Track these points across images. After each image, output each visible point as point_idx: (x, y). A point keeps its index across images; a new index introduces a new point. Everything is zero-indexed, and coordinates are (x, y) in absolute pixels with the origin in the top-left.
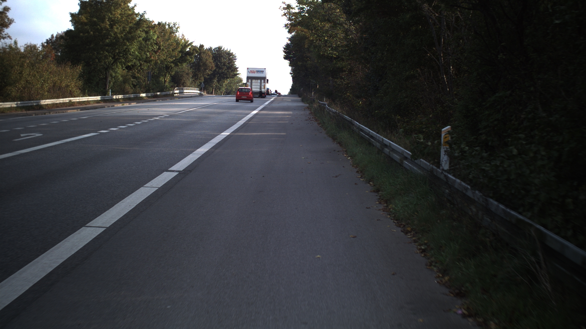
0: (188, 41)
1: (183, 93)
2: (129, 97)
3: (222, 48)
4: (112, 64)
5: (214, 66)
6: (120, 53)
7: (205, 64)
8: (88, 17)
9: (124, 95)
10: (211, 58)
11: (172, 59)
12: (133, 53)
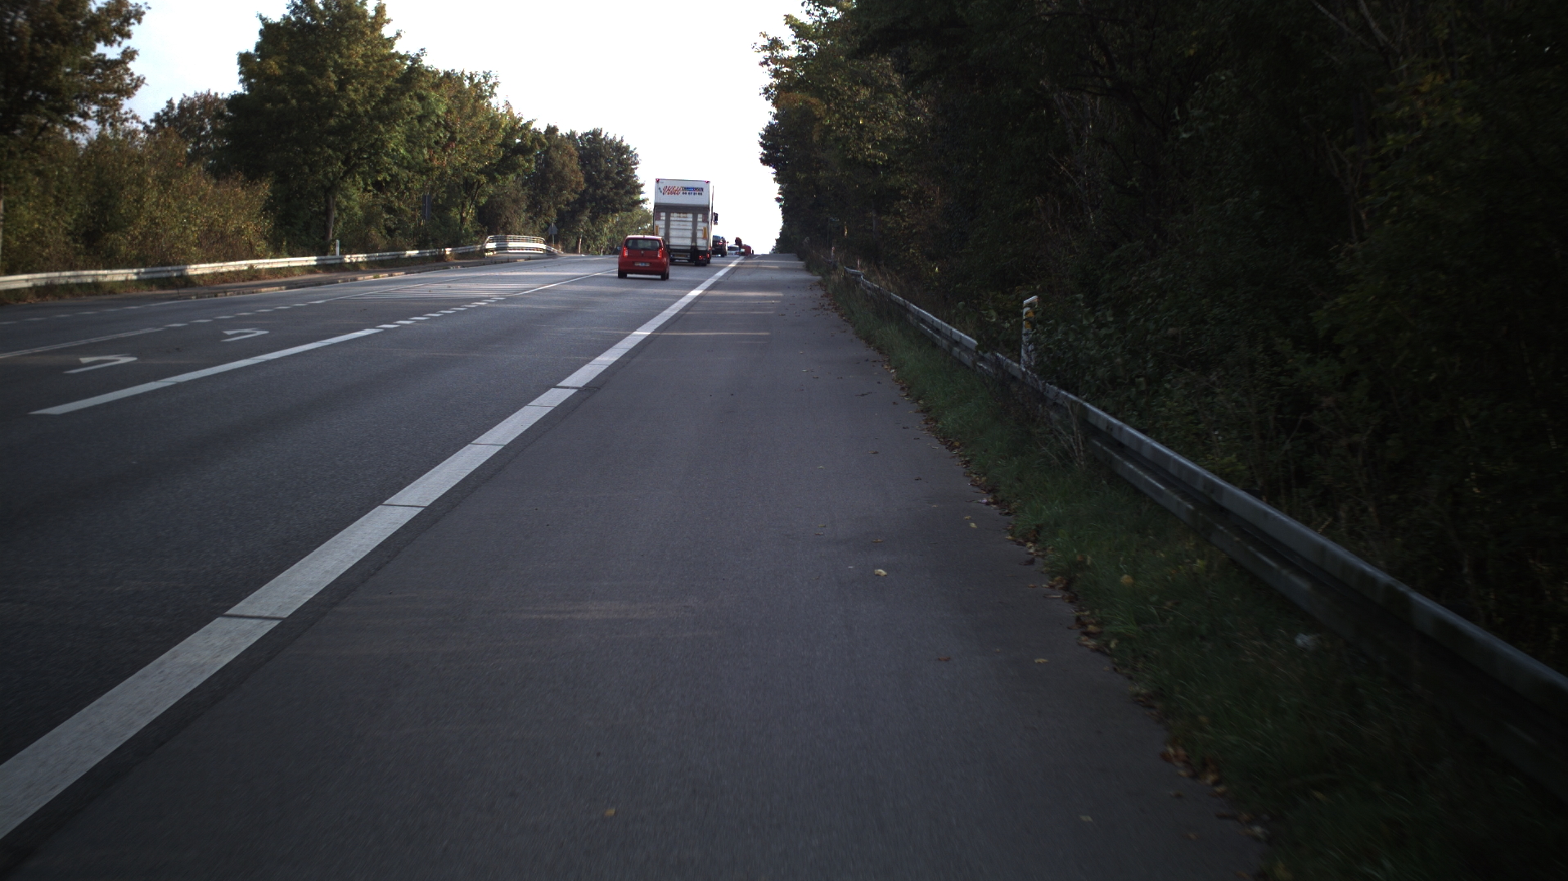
0: (520, 120)
1: (506, 248)
2: (380, 258)
3: (600, 134)
4: (342, 178)
5: (582, 180)
6: (361, 150)
7: (560, 177)
8: (285, 64)
9: (369, 255)
10: (575, 159)
11: (482, 163)
12: (393, 150)
